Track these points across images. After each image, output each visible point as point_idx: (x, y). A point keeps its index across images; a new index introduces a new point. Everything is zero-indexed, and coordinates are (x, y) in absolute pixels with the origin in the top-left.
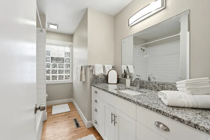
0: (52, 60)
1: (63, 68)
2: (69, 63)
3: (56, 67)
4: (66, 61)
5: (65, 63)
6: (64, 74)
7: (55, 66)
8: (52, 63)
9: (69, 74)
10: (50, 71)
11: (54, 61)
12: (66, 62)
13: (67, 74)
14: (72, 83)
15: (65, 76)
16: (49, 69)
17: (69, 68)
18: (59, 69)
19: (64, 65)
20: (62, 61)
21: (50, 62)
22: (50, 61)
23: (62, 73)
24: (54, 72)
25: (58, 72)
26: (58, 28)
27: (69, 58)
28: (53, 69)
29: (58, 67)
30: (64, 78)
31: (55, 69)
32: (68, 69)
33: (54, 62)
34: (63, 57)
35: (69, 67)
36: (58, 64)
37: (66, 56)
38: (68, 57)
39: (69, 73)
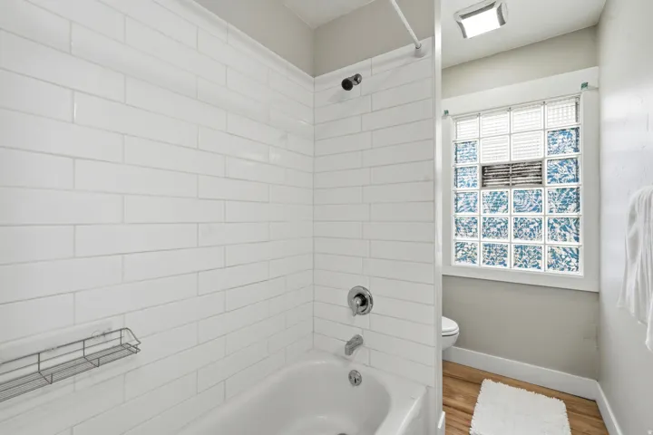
0: (484, 179)
1: (537, 209)
2: (574, 185)
3: (504, 207)
4: (557, 176)
5: (549, 187)
6: (544, 241)
7: (497, 204)
8: (486, 192)
9: (574, 244)
10: (476, 223)
11: (495, 182)
12: (554, 180)
13: (561, 243)
14: (598, 294)
15: (552, 251)
16: (471, 214)
17: (577, 209)
18: (520, 215)
19: (545, 198)
20: (531, 178)
21: (478, 187)
22: (479, 183)
23: (531, 235)
24: (493, 230)
25: (511, 229)
26: (502, 22)
27: (574, 155)
28: (488, 215)
29: (511, 204)
30: (543, 263)
31: (499, 215)
32: (570, 213)
33: (496, 187)
34: (540, 157)
35: (574, 205)
36: (510, 192)
37: (557, 151)
38: (571, 153)
39: (577, 239)
